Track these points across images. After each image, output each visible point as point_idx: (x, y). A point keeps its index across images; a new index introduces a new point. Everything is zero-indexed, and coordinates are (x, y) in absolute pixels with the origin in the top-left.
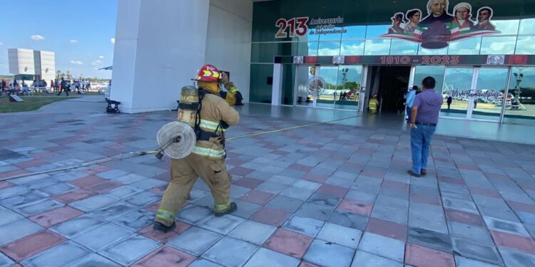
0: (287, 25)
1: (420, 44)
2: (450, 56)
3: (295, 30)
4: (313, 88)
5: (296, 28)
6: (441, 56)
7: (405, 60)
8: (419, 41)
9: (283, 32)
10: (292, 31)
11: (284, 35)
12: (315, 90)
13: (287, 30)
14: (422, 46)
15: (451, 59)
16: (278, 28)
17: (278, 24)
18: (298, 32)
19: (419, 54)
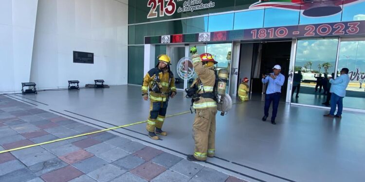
0: (157, 5)
1: (302, 11)
2: (346, 23)
3: (164, 9)
4: (184, 69)
5: (165, 7)
6: (332, 24)
7: (282, 32)
8: (300, 8)
9: (154, 12)
10: (162, 10)
11: (155, 14)
12: (186, 71)
13: (157, 10)
14: (304, 13)
15: (347, 27)
16: (150, 8)
17: (149, 5)
18: (167, 10)
19: (301, 23)
